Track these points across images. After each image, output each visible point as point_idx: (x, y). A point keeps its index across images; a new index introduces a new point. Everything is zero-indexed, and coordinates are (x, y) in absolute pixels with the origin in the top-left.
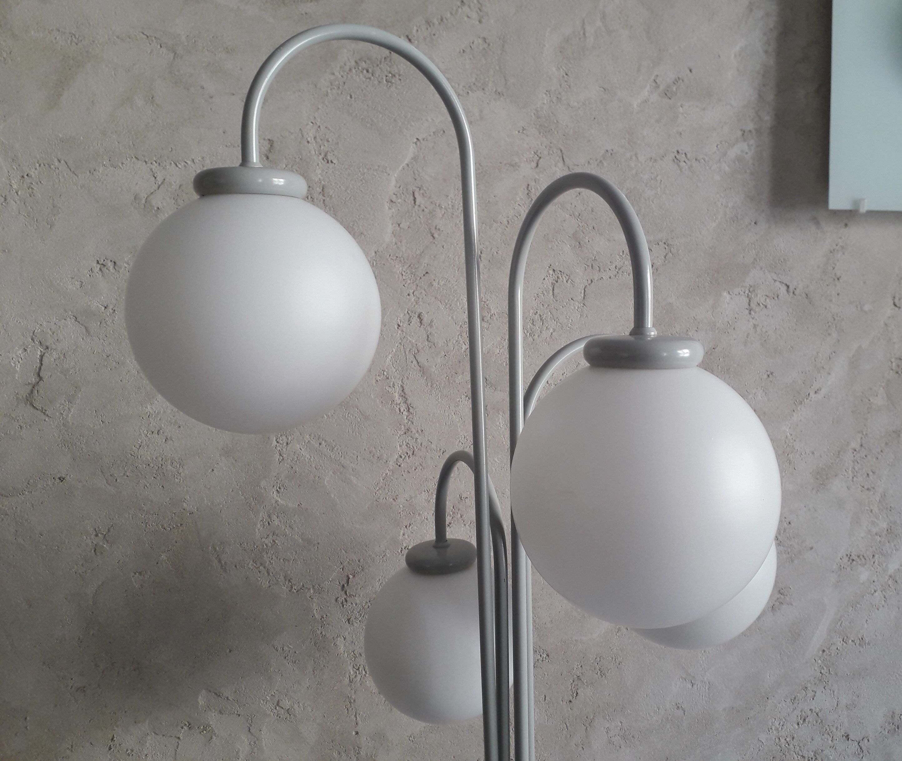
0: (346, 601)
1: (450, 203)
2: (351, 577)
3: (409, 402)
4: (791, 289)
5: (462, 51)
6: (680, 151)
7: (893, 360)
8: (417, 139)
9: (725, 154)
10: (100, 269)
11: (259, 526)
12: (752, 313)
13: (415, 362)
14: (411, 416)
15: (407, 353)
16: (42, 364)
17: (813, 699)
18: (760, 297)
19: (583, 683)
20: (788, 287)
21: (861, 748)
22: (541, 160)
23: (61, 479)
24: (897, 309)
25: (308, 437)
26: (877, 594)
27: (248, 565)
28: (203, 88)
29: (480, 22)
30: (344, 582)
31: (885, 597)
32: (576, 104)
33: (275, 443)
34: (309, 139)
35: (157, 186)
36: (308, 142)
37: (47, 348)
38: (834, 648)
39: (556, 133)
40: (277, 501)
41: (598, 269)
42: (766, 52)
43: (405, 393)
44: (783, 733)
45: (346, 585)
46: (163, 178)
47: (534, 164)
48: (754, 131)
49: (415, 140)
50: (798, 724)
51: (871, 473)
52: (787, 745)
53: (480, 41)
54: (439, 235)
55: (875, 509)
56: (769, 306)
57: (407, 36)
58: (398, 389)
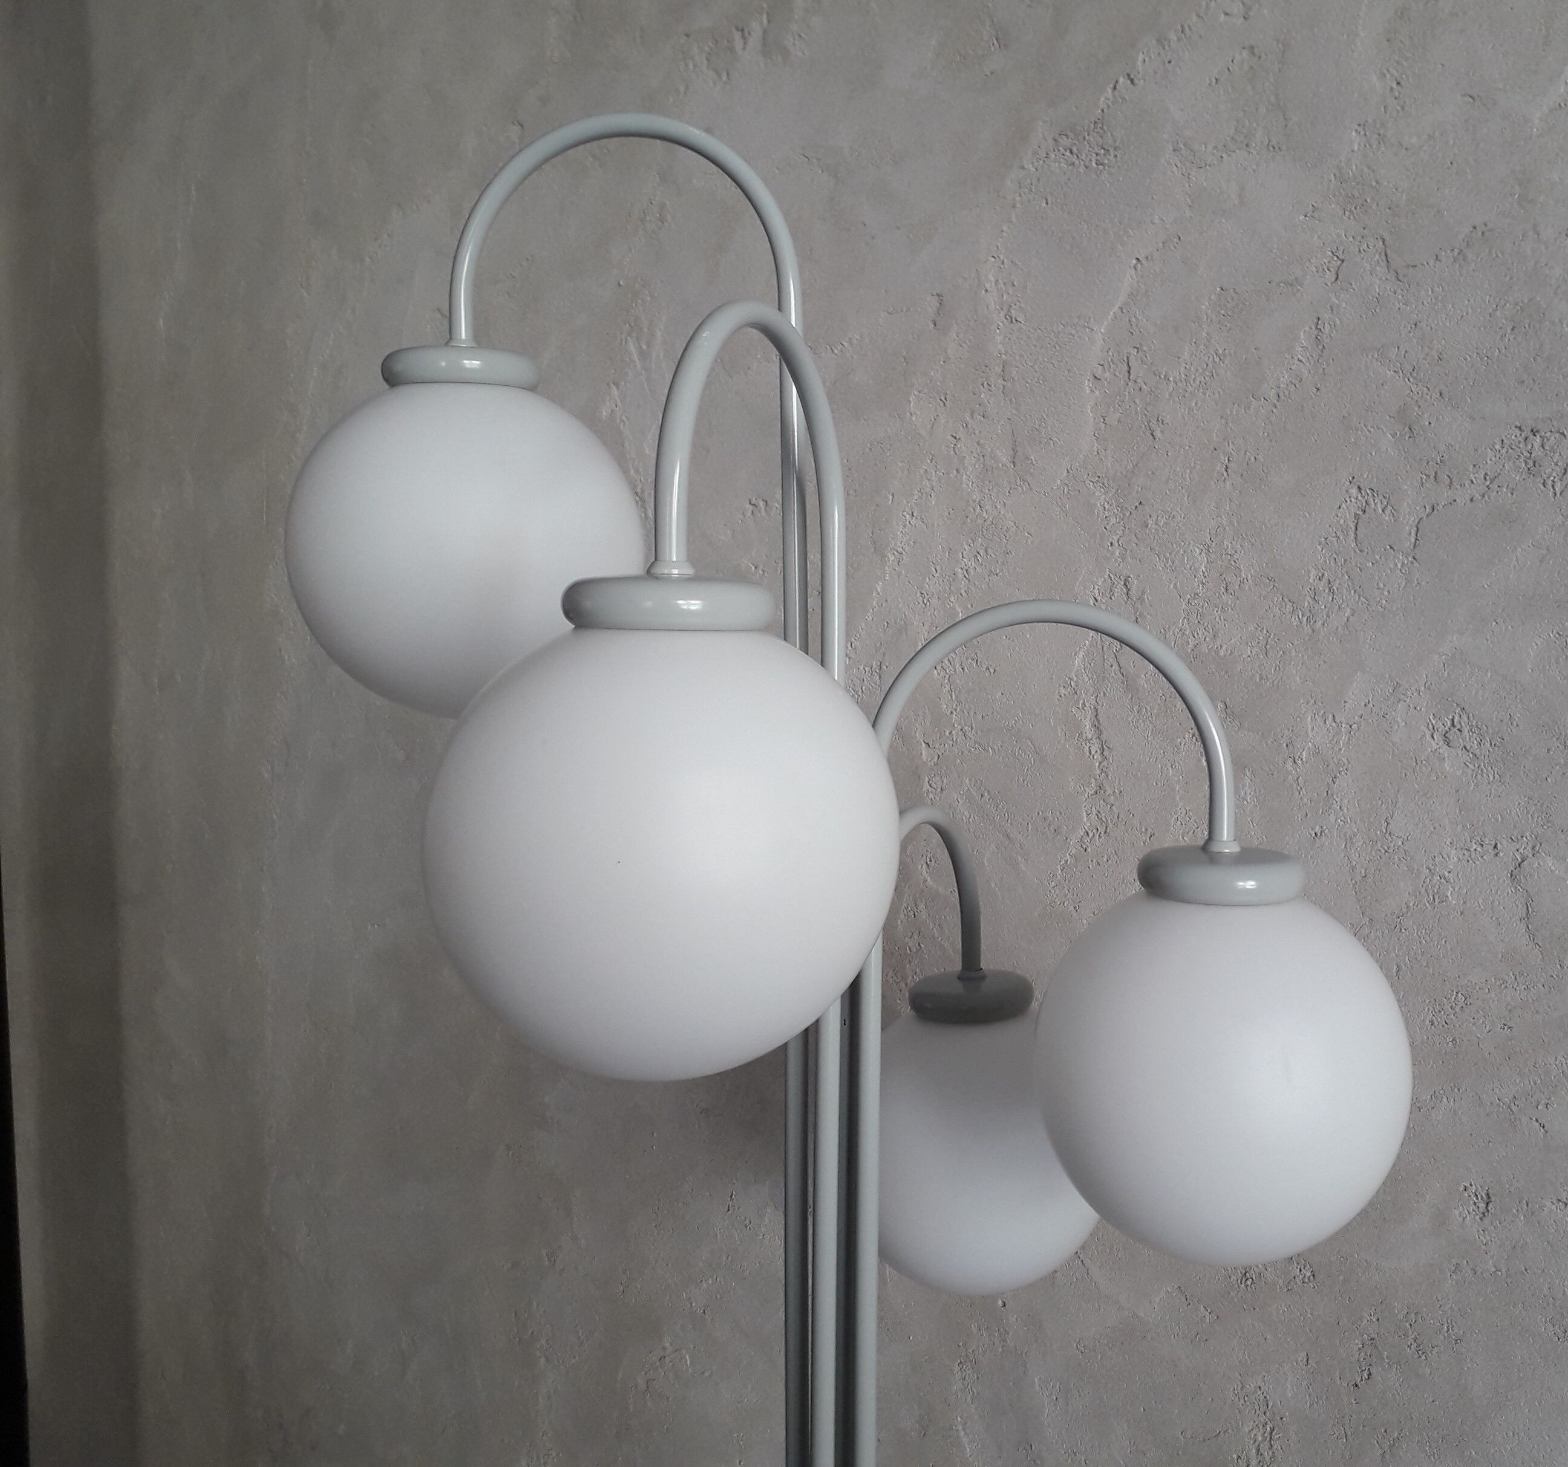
1: (1182, 370)
3: (1104, 737)
5: (1214, 81)
8: (1138, 259)
11: (902, 916)
13: (1115, 667)
14: (1105, 763)
15: (1105, 649)
19: (1382, 1356)
22: (1345, 264)
25: (967, 781)
28: (864, 224)
32: (1414, 140)
33: (926, 786)
34: (988, 286)
36: (987, 291)
39: (1374, 206)
40: (925, 882)
41: (1448, 481)
43: (1099, 722)
47: (1330, 276)
49: (1134, 262)
53: (1245, 53)
54: (1162, 432)
57: (1128, 75)
58: (1090, 713)
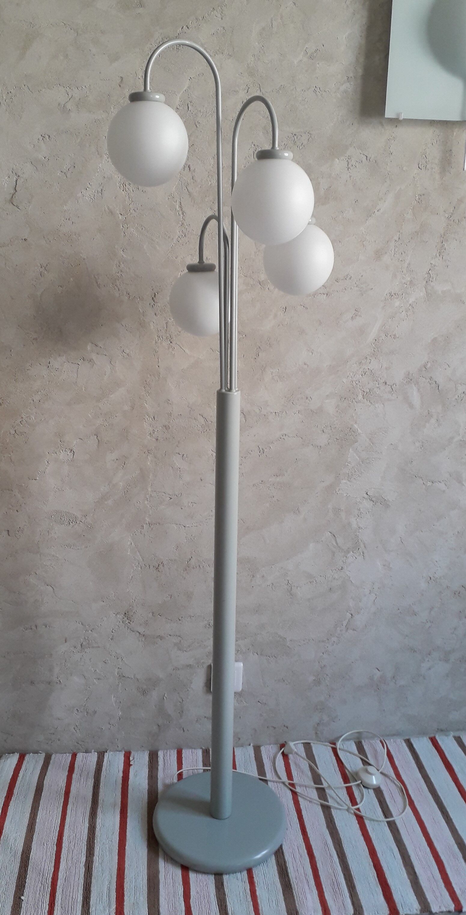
0: (154, 305)
1: (205, 109)
2: (156, 293)
3: (183, 210)
4: (368, 159)
5: (213, 34)
6: (317, 87)
7: (417, 195)
8: (190, 78)
9: (339, 89)
10: (43, 139)
11: (114, 267)
12: (349, 169)
13: (186, 189)
14: (184, 216)
15: (183, 185)
16: (16, 184)
17: (370, 363)
18: (353, 162)
19: (261, 350)
20: (367, 157)
21: (392, 389)
22: (249, 88)
23: (25, 240)
24: (420, 170)
25: (137, 225)
26: (403, 313)
27: (110, 285)
28: (90, 50)
29: (222, 19)
30: (153, 296)
31: (407, 315)
32: (267, 61)
33: (122, 227)
34: (139, 77)
35: (69, 99)
36: (139, 78)
37: (19, 176)
38: (381, 339)
39: (257, 75)
40: (122, 256)
42: (361, 36)
43: (181, 205)
44: (355, 379)
45: (154, 298)
46: (71, 95)
47: (246, 91)
48: (353, 77)
49: (189, 78)
50: (362, 375)
51: (403, 253)
52: (356, 385)
53: (222, 29)
54: (199, 126)
55: (405, 271)
56: (357, 167)
57: (187, 26)
58: (178, 203)
